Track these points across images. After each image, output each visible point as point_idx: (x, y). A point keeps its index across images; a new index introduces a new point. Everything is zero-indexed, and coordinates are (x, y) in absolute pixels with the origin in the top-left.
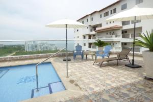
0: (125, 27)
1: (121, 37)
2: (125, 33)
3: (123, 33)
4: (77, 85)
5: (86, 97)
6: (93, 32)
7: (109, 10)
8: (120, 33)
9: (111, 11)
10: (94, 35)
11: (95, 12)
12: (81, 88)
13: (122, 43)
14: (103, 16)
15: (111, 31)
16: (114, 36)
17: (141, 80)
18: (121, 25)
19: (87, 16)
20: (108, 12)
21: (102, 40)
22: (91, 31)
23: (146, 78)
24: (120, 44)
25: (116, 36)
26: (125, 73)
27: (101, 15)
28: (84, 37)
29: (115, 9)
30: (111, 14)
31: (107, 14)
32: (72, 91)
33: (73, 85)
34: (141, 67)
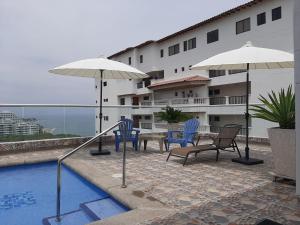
0: (216, 82)
1: (207, 103)
2: (215, 94)
3: (210, 93)
4: (152, 199)
5: (183, 217)
6: (144, 91)
7: (180, 42)
8: (204, 93)
9: (185, 43)
10: (146, 97)
11: (149, 43)
12: (164, 204)
13: (210, 117)
14: (166, 52)
15: (187, 88)
16: (191, 100)
17: (268, 184)
18: (207, 77)
19: (129, 50)
20: (178, 45)
21: (176, 107)
22: (140, 86)
23: (276, 180)
24: (206, 118)
25: (196, 101)
26: (237, 174)
27: (162, 51)
28: (122, 101)
29: (194, 41)
30: (185, 50)
31: (174, 50)
32: (149, 209)
33: (144, 200)
34: (261, 162)
